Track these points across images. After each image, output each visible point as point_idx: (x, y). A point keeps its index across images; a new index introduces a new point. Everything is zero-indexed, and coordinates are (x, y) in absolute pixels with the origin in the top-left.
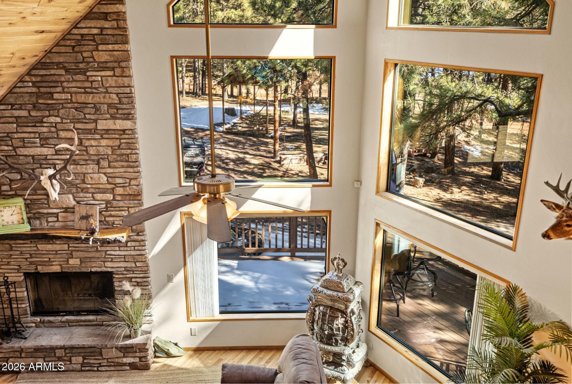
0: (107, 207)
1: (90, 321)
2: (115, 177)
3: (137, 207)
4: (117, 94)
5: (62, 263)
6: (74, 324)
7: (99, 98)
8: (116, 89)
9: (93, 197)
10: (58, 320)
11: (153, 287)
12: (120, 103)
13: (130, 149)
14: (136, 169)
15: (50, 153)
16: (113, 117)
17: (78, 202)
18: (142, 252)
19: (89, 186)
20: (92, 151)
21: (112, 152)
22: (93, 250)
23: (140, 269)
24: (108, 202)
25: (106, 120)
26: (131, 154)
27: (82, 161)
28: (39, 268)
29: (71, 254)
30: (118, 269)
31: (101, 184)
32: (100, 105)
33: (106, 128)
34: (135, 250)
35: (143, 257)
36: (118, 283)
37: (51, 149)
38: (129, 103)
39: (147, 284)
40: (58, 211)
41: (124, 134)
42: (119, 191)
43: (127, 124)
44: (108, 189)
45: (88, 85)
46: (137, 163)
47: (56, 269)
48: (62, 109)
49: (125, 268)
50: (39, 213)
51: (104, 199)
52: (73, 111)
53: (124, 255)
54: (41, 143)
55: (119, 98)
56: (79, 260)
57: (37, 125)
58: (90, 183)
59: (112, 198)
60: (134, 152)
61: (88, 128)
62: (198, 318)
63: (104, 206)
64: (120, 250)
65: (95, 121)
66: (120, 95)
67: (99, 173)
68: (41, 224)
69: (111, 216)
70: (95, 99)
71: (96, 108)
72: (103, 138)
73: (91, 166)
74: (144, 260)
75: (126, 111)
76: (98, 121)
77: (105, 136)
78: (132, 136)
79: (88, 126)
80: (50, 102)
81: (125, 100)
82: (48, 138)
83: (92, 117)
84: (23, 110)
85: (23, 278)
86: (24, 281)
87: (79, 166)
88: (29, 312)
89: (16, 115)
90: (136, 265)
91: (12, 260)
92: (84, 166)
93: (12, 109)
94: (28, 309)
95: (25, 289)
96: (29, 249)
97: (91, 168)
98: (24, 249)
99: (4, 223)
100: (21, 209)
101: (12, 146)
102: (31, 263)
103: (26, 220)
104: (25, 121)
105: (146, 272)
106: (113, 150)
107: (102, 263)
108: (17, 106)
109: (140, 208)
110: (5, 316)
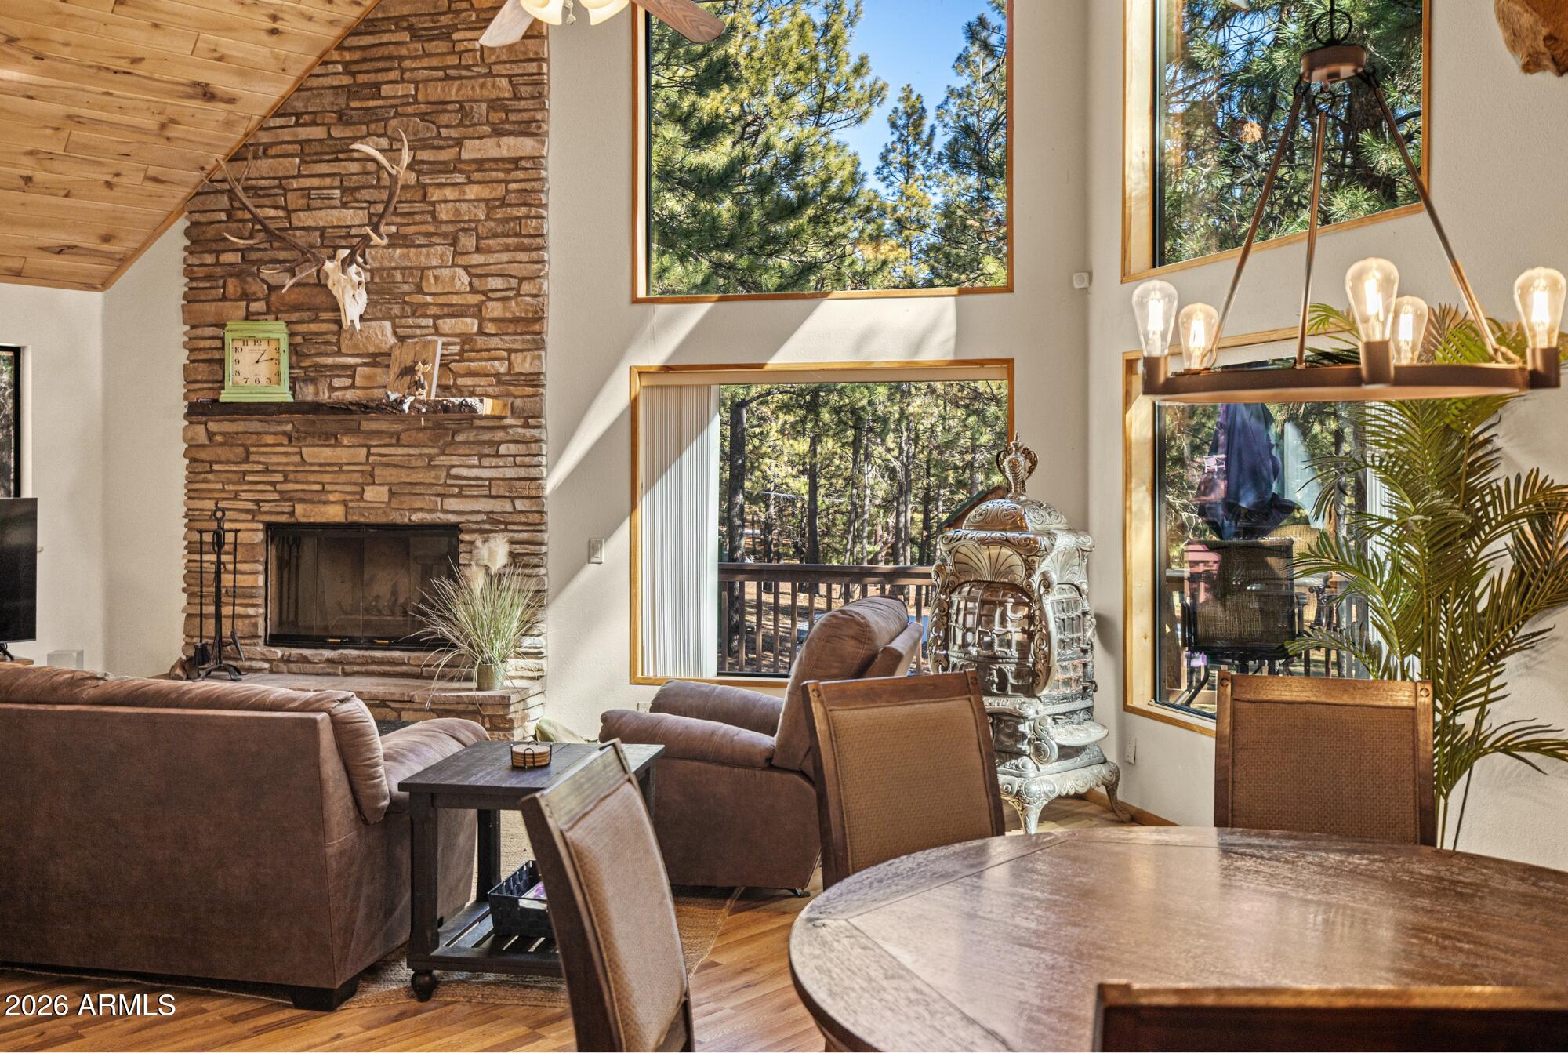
0: (463, 351)
1: (393, 661)
2: (487, 275)
3: (529, 350)
4: (510, 77)
5: (348, 497)
6: (356, 668)
7: (473, 88)
8: (509, 66)
9: (436, 327)
10: (321, 655)
12: (516, 97)
13: (525, 204)
14: (534, 255)
15: (357, 223)
16: (498, 132)
17: (401, 339)
18: (532, 469)
19: (429, 299)
20: (444, 213)
21: (487, 215)
22: (419, 463)
23: (523, 519)
24: (466, 339)
25: (481, 138)
26: (528, 217)
27: (421, 238)
28: (299, 509)
29: (372, 476)
30: (474, 518)
31: (456, 293)
32: (474, 104)
33: (479, 157)
34: (516, 465)
35: (533, 485)
36: (466, 556)
37: (360, 212)
38: (533, 98)
39: (535, 561)
40: (358, 360)
41: (517, 168)
42: (492, 311)
43: (525, 146)
44: (469, 306)
45: (453, 60)
46: (539, 240)
47: (334, 513)
48: (394, 117)
49: (488, 513)
50: (316, 365)
51: (458, 331)
52: (415, 122)
53: (490, 480)
54: (344, 200)
55: (514, 87)
56: (386, 488)
57: (341, 156)
58: (433, 290)
59: (475, 329)
60: (533, 211)
61: (441, 158)
62: (659, 677)
63: (456, 349)
64: (480, 466)
65: (459, 143)
66: (515, 80)
67: (454, 265)
68: (317, 393)
69: (471, 374)
70: (463, 91)
71: (463, 109)
72: (470, 182)
73: (439, 248)
74: (534, 494)
75: (525, 116)
76: (467, 142)
77: (477, 176)
78: (533, 174)
79: (445, 155)
80: (372, 103)
81: (525, 91)
82: (358, 188)
83: (454, 133)
84: (318, 125)
85: (261, 536)
86: (264, 546)
87: (413, 250)
88: (261, 632)
89: (302, 137)
90: (514, 508)
91: (245, 487)
92: (424, 250)
93: (297, 124)
94: (261, 621)
95: (261, 568)
96: (284, 459)
97: (437, 254)
98: (275, 459)
99: (239, 379)
100: (278, 350)
101: (285, 208)
102: (285, 497)
103: (285, 376)
104: (319, 149)
105: (538, 528)
106: (490, 209)
107: (439, 499)
108: (307, 118)
109: (536, 353)
110: (201, 637)
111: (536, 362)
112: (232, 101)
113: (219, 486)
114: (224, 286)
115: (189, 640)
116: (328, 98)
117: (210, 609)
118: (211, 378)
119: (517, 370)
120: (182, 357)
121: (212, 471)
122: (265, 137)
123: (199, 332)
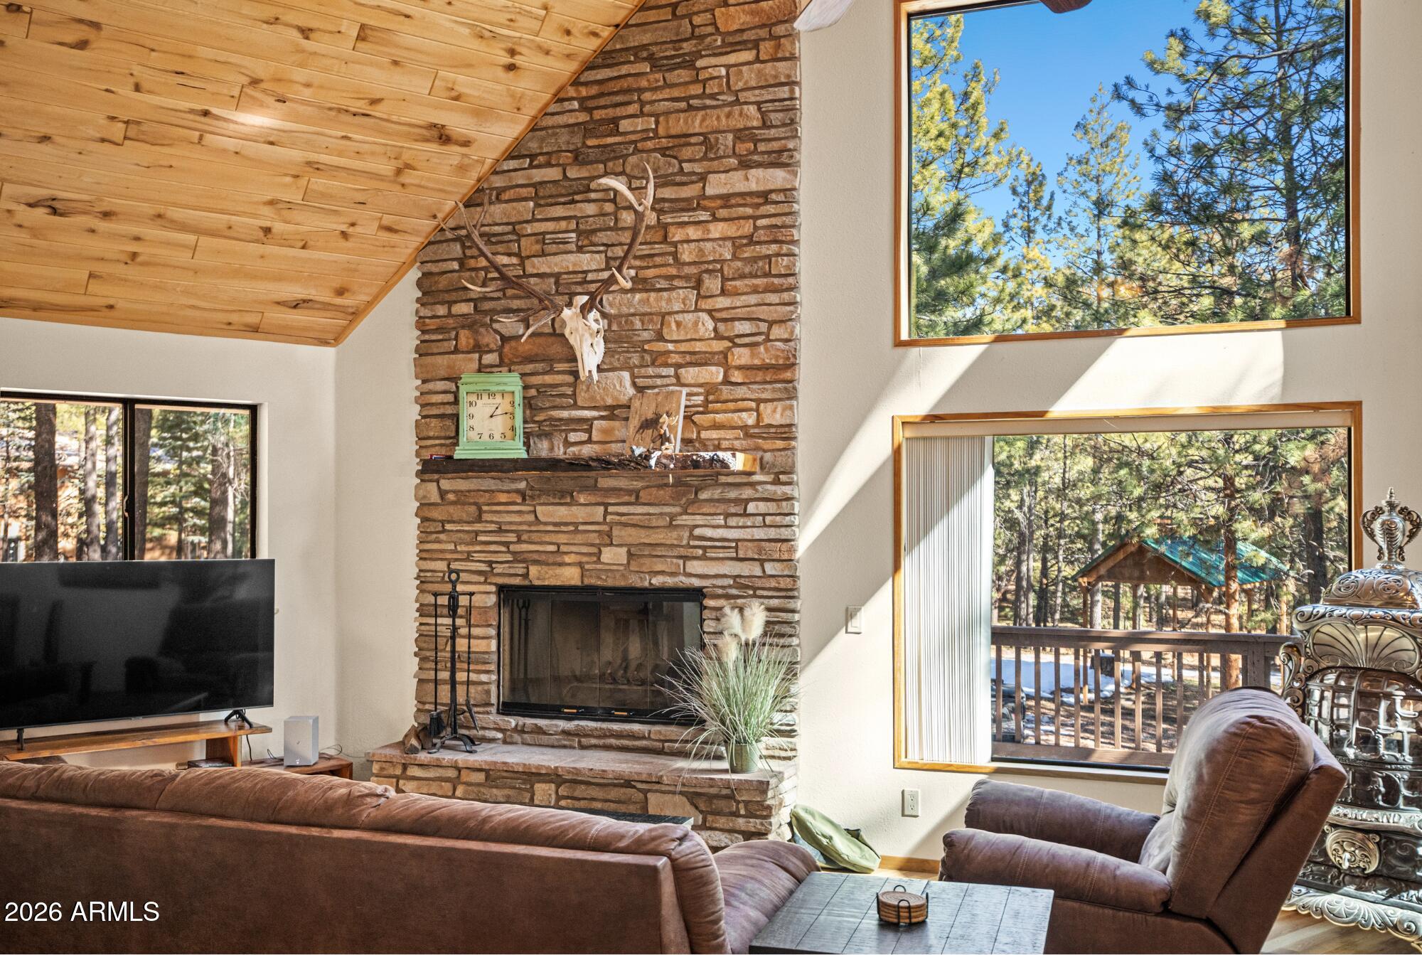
0: (707, 402)
1: (632, 736)
2: (733, 320)
3: (780, 400)
4: (758, 104)
5: (585, 559)
6: (593, 741)
7: (718, 118)
8: (757, 92)
9: (677, 376)
10: (556, 726)
12: (765, 125)
13: (775, 241)
14: (786, 296)
15: (594, 268)
16: (745, 165)
17: (640, 389)
18: (783, 530)
19: (670, 347)
20: (687, 254)
21: (734, 254)
22: (661, 523)
23: (773, 584)
24: (710, 389)
25: (726, 172)
26: (778, 255)
27: (662, 281)
28: (534, 570)
29: (610, 536)
30: (719, 582)
31: (700, 340)
32: (719, 136)
33: (725, 191)
34: (765, 526)
35: (785, 546)
36: (712, 623)
37: (597, 256)
38: (784, 125)
39: (787, 630)
40: (595, 413)
41: (767, 202)
42: (740, 357)
43: (776, 178)
44: (714, 353)
45: (696, 89)
46: (791, 280)
47: (569, 576)
48: (633, 154)
49: (734, 577)
50: (551, 419)
51: (702, 381)
52: (655, 158)
53: (737, 541)
54: (580, 243)
55: (763, 114)
56: (624, 550)
57: (577, 197)
58: (675, 338)
59: (720, 378)
60: (785, 248)
61: (683, 195)
63: (701, 399)
64: (726, 526)
65: (703, 178)
66: (765, 107)
67: (697, 310)
68: (552, 449)
69: (716, 426)
70: (707, 122)
71: (708, 141)
72: (715, 219)
73: (681, 291)
74: (786, 557)
75: (775, 145)
76: (712, 177)
77: (723, 213)
78: (784, 208)
79: (686, 192)
80: (610, 140)
81: (776, 118)
82: (594, 231)
83: (698, 168)
84: (553, 166)
85: (492, 599)
86: (496, 610)
87: (653, 295)
88: (494, 700)
89: (537, 179)
90: (764, 571)
91: (478, 548)
92: (665, 294)
93: (531, 166)
94: (493, 688)
95: (493, 632)
96: (517, 519)
97: (682, 297)
98: (508, 518)
99: (473, 435)
100: (513, 404)
101: (518, 255)
102: (518, 558)
103: (520, 431)
104: (554, 191)
105: (790, 594)
106: (737, 248)
107: (681, 562)
108: (541, 159)
109: (788, 402)
110: (436, 704)
111: (788, 413)
112: (466, 144)
113: (452, 547)
114: (456, 339)
115: (421, 706)
116: (564, 138)
117: (444, 675)
118: (443, 434)
119: (767, 421)
120: (414, 412)
121: (444, 531)
122: (498, 182)
123: (431, 386)
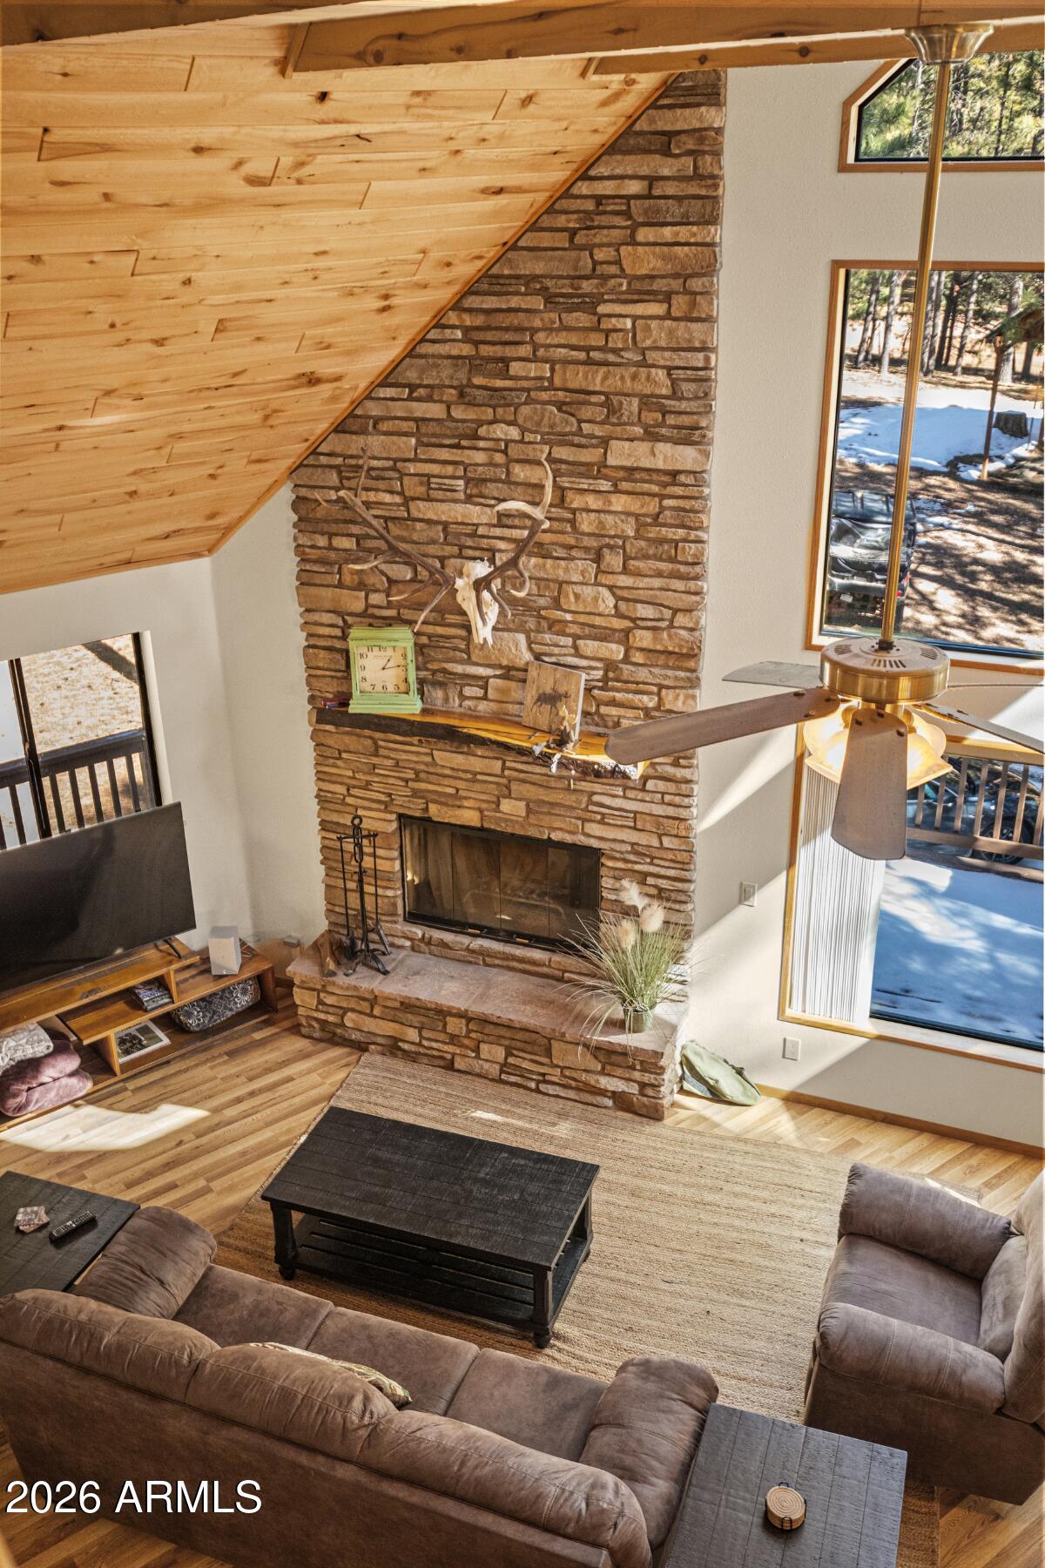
0: (605, 679)
1: (534, 963)
2: (636, 601)
3: (682, 688)
4: (669, 370)
5: (484, 806)
6: (497, 962)
7: (622, 378)
8: (667, 354)
9: (575, 647)
10: (461, 942)
11: (698, 908)
12: (674, 395)
13: (683, 526)
14: (692, 585)
15: (485, 521)
16: (651, 436)
17: (538, 657)
18: (681, 810)
19: (569, 617)
20: (586, 523)
21: (637, 531)
22: (558, 784)
23: (670, 856)
24: (610, 665)
25: (632, 440)
26: (685, 540)
27: (559, 550)
28: (433, 808)
29: (508, 787)
30: (617, 846)
31: (600, 615)
32: (622, 398)
33: (629, 463)
34: (663, 802)
35: (682, 826)
36: (611, 881)
37: (488, 510)
38: (697, 398)
39: (683, 898)
40: (490, 672)
41: (674, 484)
42: (641, 639)
43: (685, 457)
44: (615, 630)
45: (597, 340)
46: (698, 569)
47: (470, 817)
48: (525, 403)
49: (633, 844)
50: (445, 671)
51: (601, 655)
52: (551, 412)
53: (636, 813)
54: (468, 491)
55: (674, 382)
56: (523, 804)
57: (464, 443)
58: (573, 608)
59: (621, 656)
60: (694, 535)
61: (583, 459)
62: (808, 1016)
63: (599, 674)
64: (625, 797)
65: (605, 442)
66: (676, 373)
67: (597, 584)
68: (446, 700)
69: (613, 703)
70: (610, 381)
71: (611, 409)
72: (617, 491)
73: (579, 562)
74: (684, 834)
75: (686, 420)
76: (613, 442)
77: (624, 485)
78: (694, 491)
79: (586, 456)
80: (499, 383)
81: (688, 388)
82: (485, 481)
83: (598, 431)
84: (435, 402)
85: (395, 825)
86: (398, 834)
87: (549, 562)
88: (400, 911)
89: (418, 414)
90: (661, 843)
91: (376, 779)
92: (562, 562)
93: (410, 398)
94: (400, 902)
95: (396, 854)
96: (414, 758)
97: (579, 568)
98: (404, 757)
99: (367, 686)
100: (405, 656)
101: (402, 493)
102: (416, 794)
103: (414, 686)
104: (437, 430)
105: (686, 867)
106: (640, 526)
107: (580, 823)
108: (422, 391)
109: (690, 691)
110: (347, 908)
111: (690, 701)
112: (338, 378)
113: (350, 774)
114: (340, 572)
115: (330, 907)
116: (446, 373)
117: (352, 885)
118: (332, 666)
119: (668, 707)
120: (300, 639)
121: (340, 758)
122: (374, 409)
123: (316, 617)
